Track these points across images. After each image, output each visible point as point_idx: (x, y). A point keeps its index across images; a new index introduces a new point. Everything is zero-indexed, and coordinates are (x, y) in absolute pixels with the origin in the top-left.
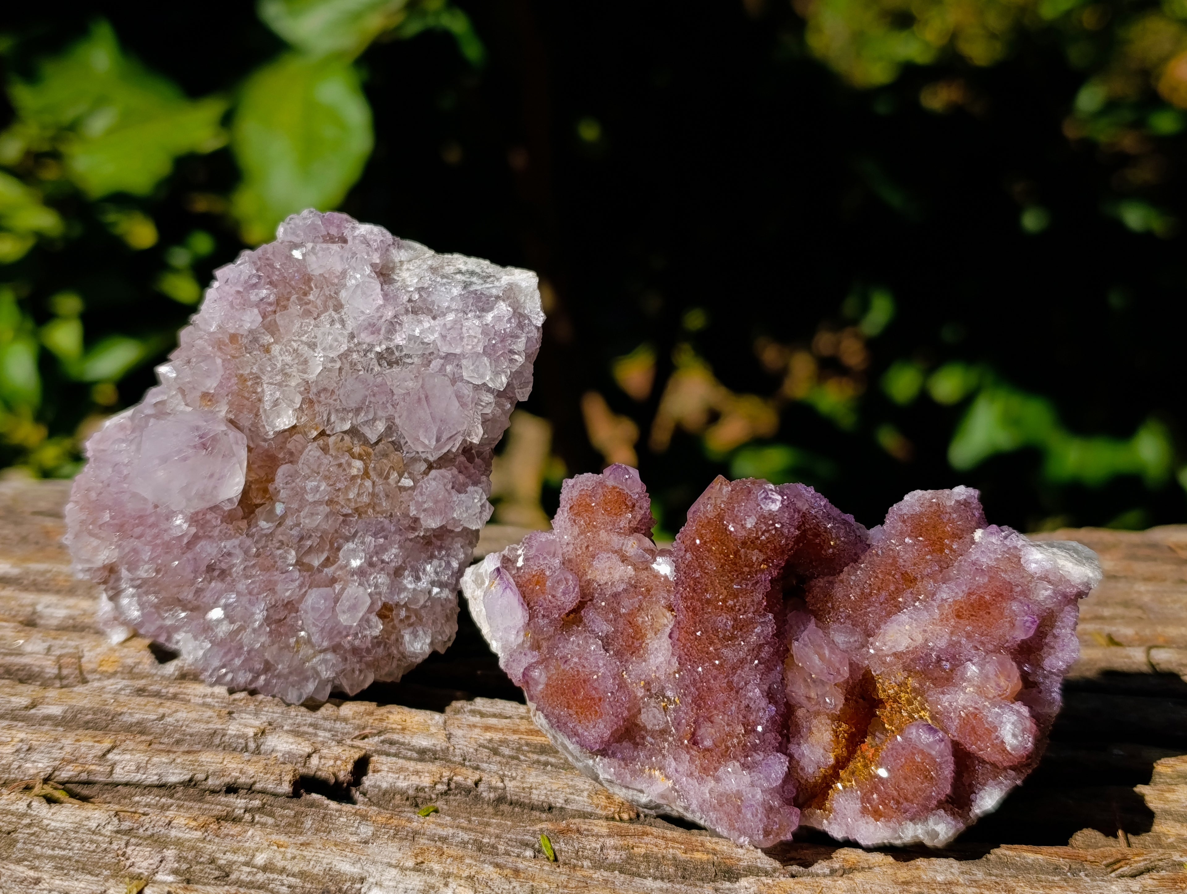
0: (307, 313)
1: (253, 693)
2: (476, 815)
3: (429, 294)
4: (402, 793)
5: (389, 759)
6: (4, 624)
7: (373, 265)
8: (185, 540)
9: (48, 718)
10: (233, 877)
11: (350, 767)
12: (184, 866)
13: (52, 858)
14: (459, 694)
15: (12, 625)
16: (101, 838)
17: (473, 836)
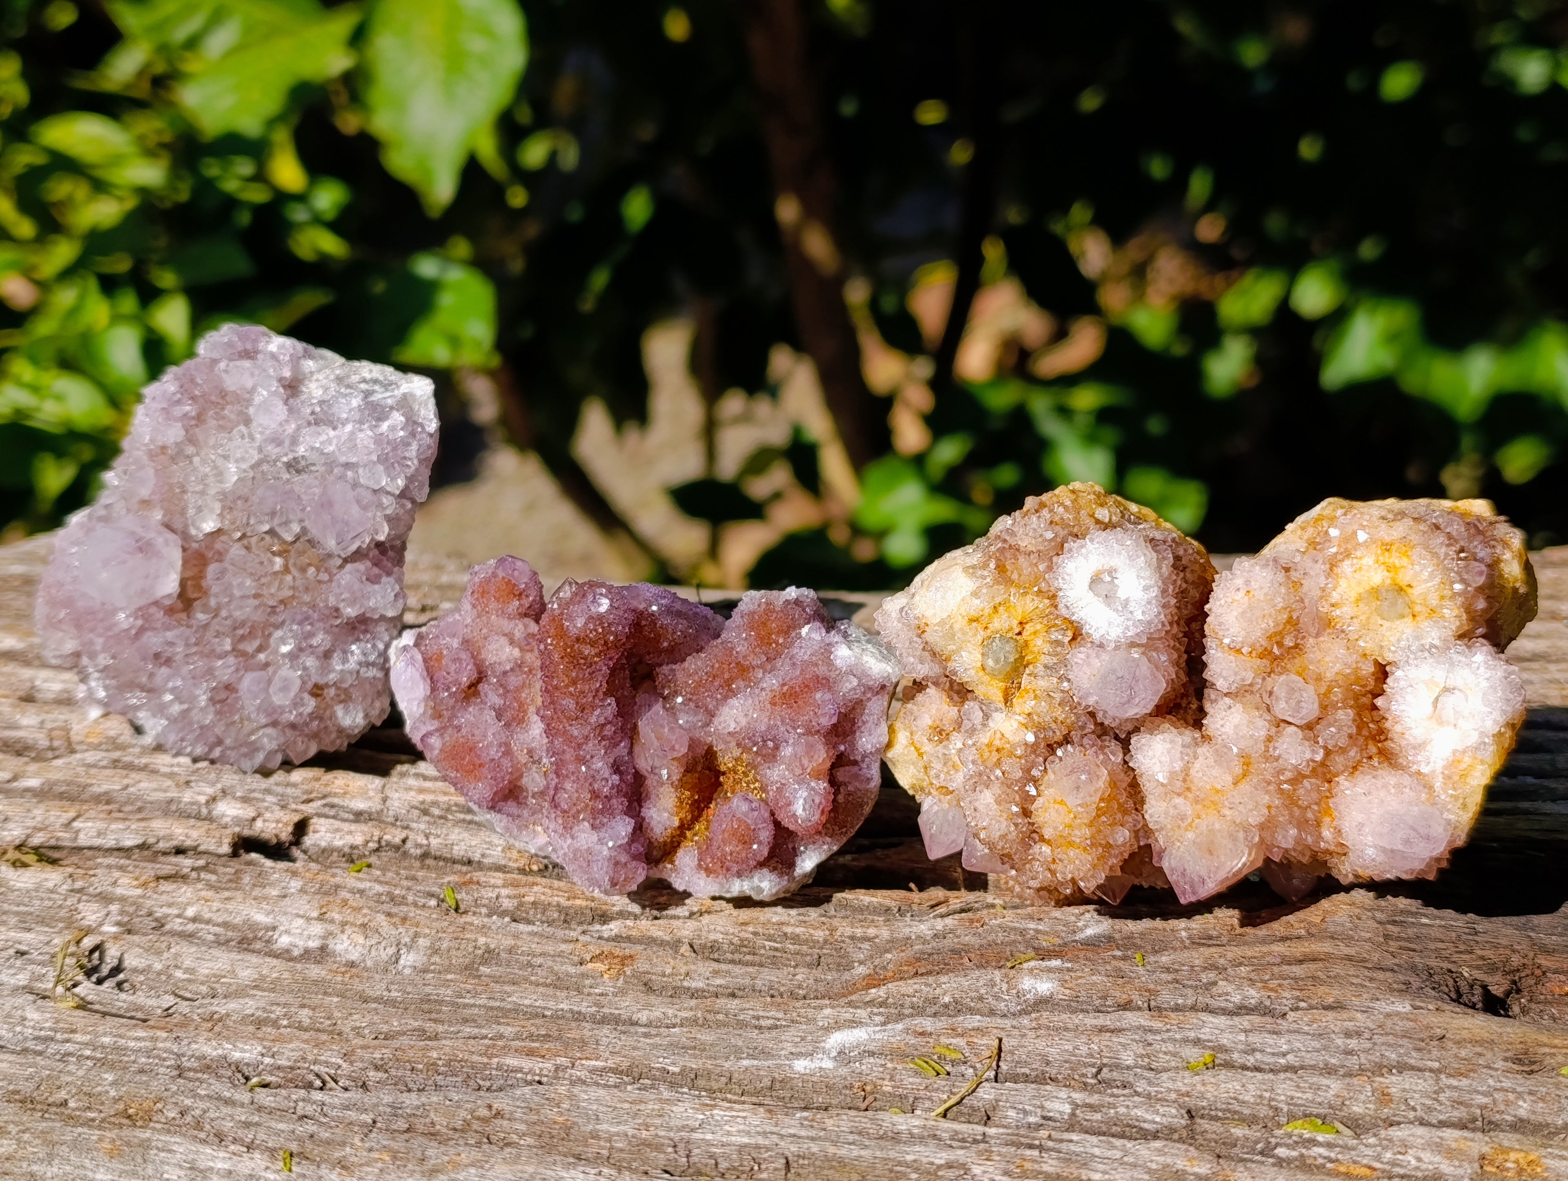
0: (221, 428)
1: (213, 762)
2: (405, 868)
3: (330, 406)
4: (339, 850)
5: (327, 821)
6: (4, 700)
7: (281, 380)
8: (133, 632)
9: (27, 790)
10: (167, 927)
11: (290, 829)
12: (126, 919)
13: (17, 913)
14: (404, 757)
15: (10, 701)
16: (57, 896)
17: (386, 888)
